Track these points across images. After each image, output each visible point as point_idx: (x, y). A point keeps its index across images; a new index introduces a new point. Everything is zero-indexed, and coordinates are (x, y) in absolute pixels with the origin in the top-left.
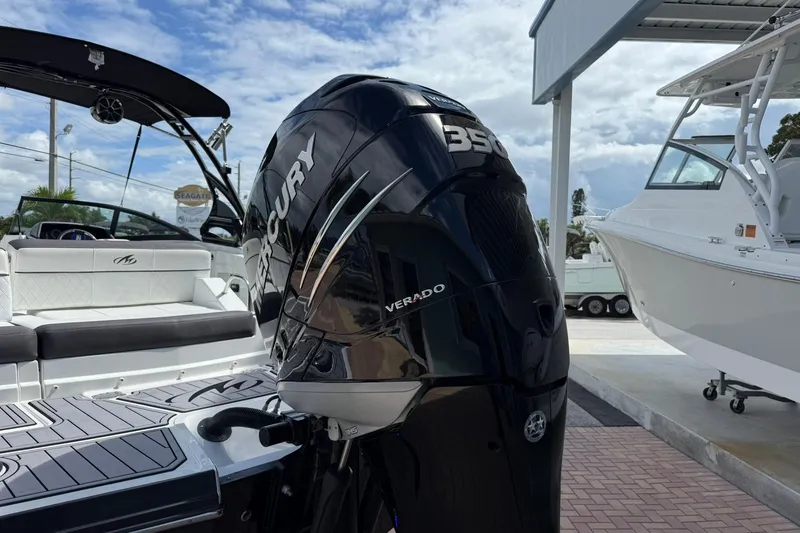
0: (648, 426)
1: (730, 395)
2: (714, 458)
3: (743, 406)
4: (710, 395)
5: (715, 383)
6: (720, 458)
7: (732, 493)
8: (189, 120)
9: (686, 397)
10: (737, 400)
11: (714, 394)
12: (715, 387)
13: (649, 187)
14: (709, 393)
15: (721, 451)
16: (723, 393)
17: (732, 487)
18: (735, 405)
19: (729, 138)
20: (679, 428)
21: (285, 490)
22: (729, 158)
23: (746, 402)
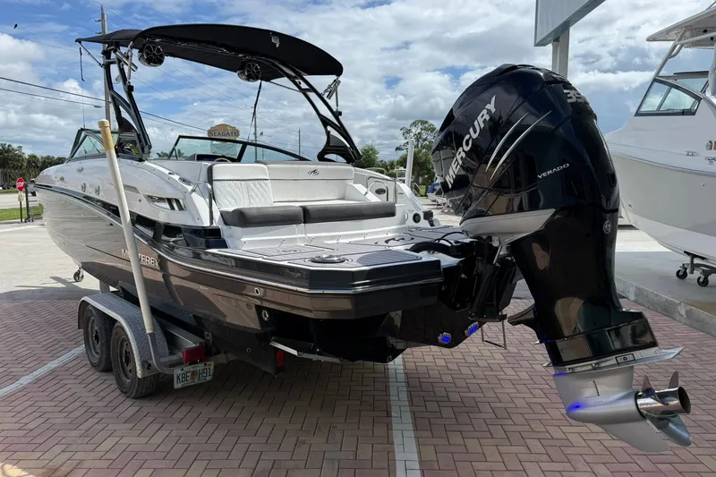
0: (632, 297)
1: (697, 274)
2: (683, 312)
3: (708, 282)
4: (682, 275)
5: (686, 266)
6: (687, 312)
7: (697, 334)
8: (308, 78)
9: (662, 278)
10: (703, 277)
11: (685, 275)
12: (686, 269)
13: (638, 114)
14: (681, 273)
15: (689, 307)
16: (692, 273)
17: (695, 331)
18: (701, 280)
19: (705, 74)
20: (657, 295)
21: (463, 276)
22: (704, 91)
23: (710, 278)
